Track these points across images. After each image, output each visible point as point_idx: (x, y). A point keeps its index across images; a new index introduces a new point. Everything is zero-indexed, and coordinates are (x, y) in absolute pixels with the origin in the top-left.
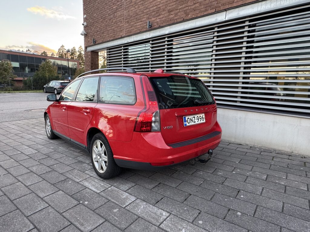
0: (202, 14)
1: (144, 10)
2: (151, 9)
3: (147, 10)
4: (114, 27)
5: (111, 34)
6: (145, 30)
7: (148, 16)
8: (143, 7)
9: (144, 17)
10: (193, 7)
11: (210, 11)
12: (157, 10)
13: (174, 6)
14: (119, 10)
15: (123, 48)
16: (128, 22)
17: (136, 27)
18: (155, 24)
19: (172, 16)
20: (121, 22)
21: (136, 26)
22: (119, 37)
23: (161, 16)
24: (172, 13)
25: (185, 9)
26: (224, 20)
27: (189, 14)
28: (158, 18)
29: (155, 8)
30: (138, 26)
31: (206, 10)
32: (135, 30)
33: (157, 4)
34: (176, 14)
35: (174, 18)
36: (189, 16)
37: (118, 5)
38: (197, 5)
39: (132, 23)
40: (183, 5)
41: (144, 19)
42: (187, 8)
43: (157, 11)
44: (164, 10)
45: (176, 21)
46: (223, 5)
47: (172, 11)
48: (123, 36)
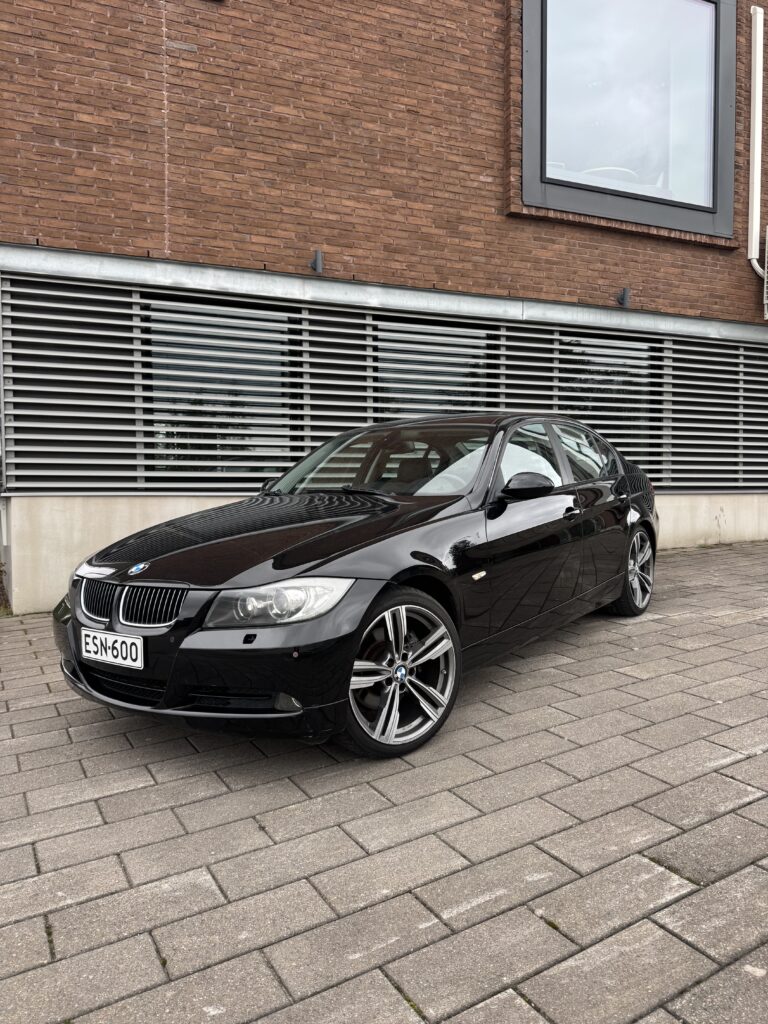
0: (482, 291)
1: (282, 204)
2: (316, 215)
3: (298, 211)
4: (82, 199)
5: (56, 223)
6: (291, 269)
7: (301, 229)
8: (278, 192)
9: (283, 225)
10: (459, 266)
11: (499, 292)
12: (341, 227)
13: (404, 242)
14: (128, 143)
15: (136, 299)
16: (191, 212)
17: (240, 245)
18: (339, 266)
19: (397, 266)
20: (145, 196)
21: (243, 241)
22: (129, 250)
23: (360, 252)
24: (397, 257)
25: (438, 262)
26: (520, 318)
27: (447, 279)
28: (348, 251)
29: (332, 217)
30: (254, 248)
31: (489, 286)
32: (237, 254)
33: (340, 209)
34: (411, 266)
35: (404, 272)
36: (450, 283)
37: (119, 122)
38: (469, 266)
39: (217, 225)
40: (429, 249)
41: (280, 233)
42: (443, 262)
43: (344, 232)
44: (368, 238)
45: (410, 283)
46: (524, 287)
47: (396, 251)
48: (154, 254)
